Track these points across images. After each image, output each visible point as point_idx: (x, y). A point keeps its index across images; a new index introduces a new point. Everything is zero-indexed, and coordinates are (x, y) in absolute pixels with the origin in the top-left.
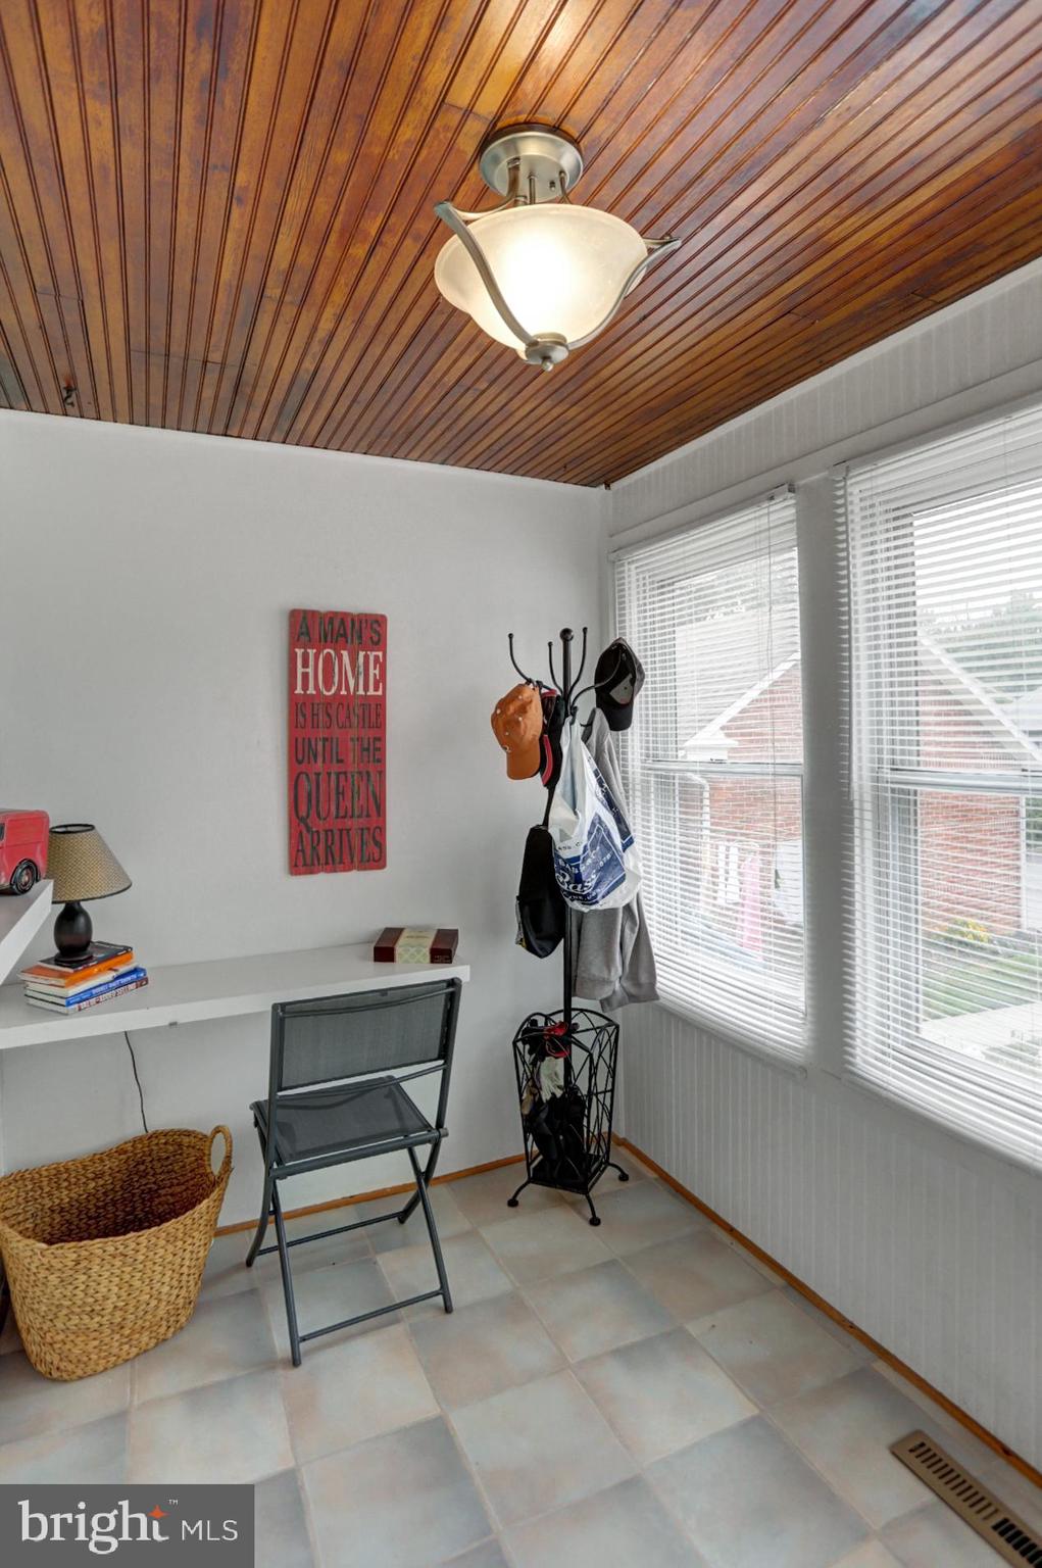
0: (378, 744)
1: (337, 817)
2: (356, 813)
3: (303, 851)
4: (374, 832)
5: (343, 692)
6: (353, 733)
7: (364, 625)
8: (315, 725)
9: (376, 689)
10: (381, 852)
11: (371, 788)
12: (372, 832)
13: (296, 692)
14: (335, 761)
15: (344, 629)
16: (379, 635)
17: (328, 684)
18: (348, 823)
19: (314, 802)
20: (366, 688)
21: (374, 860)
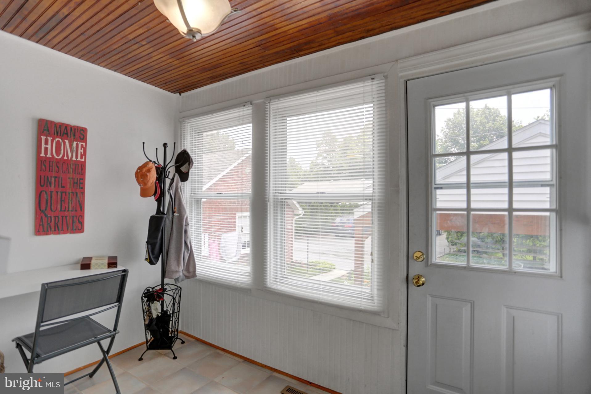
0: (81, 181)
1: (61, 211)
2: (70, 209)
3: (43, 225)
4: (79, 218)
5: (65, 158)
6: (70, 176)
7: (76, 131)
8: (51, 171)
9: (81, 158)
10: (82, 226)
11: (78, 199)
12: (78, 217)
13: (41, 155)
14: (60, 187)
15: (67, 131)
16: (84, 136)
17: (58, 153)
18: (66, 213)
19: (49, 204)
20: (77, 157)
21: (78, 229)
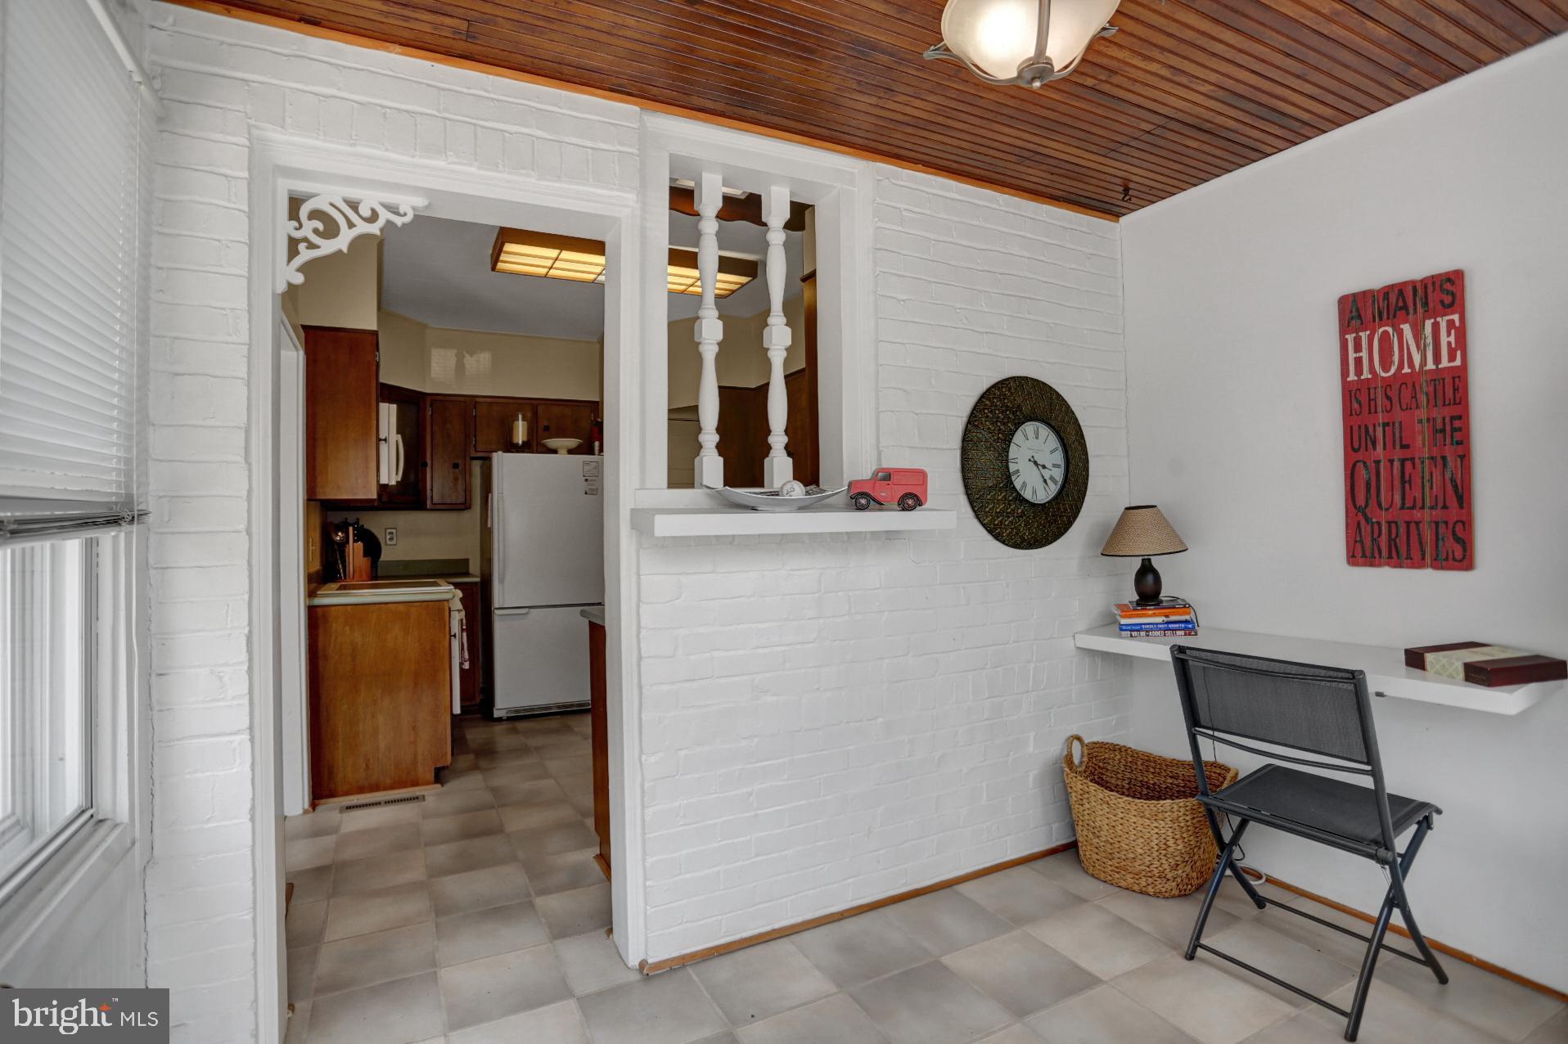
0: (1457, 424)
1: (1402, 508)
2: (1428, 504)
3: (1361, 542)
4: (1454, 527)
5: (1406, 370)
6: (1423, 413)
7: (1430, 289)
8: (1373, 410)
9: (1452, 358)
10: (1465, 550)
11: (1448, 475)
12: (1451, 526)
13: (1348, 379)
14: (1398, 447)
15: (1404, 301)
16: (1453, 295)
17: (1386, 363)
18: (1417, 515)
19: (1373, 491)
20: (1437, 359)
21: (1454, 559)
